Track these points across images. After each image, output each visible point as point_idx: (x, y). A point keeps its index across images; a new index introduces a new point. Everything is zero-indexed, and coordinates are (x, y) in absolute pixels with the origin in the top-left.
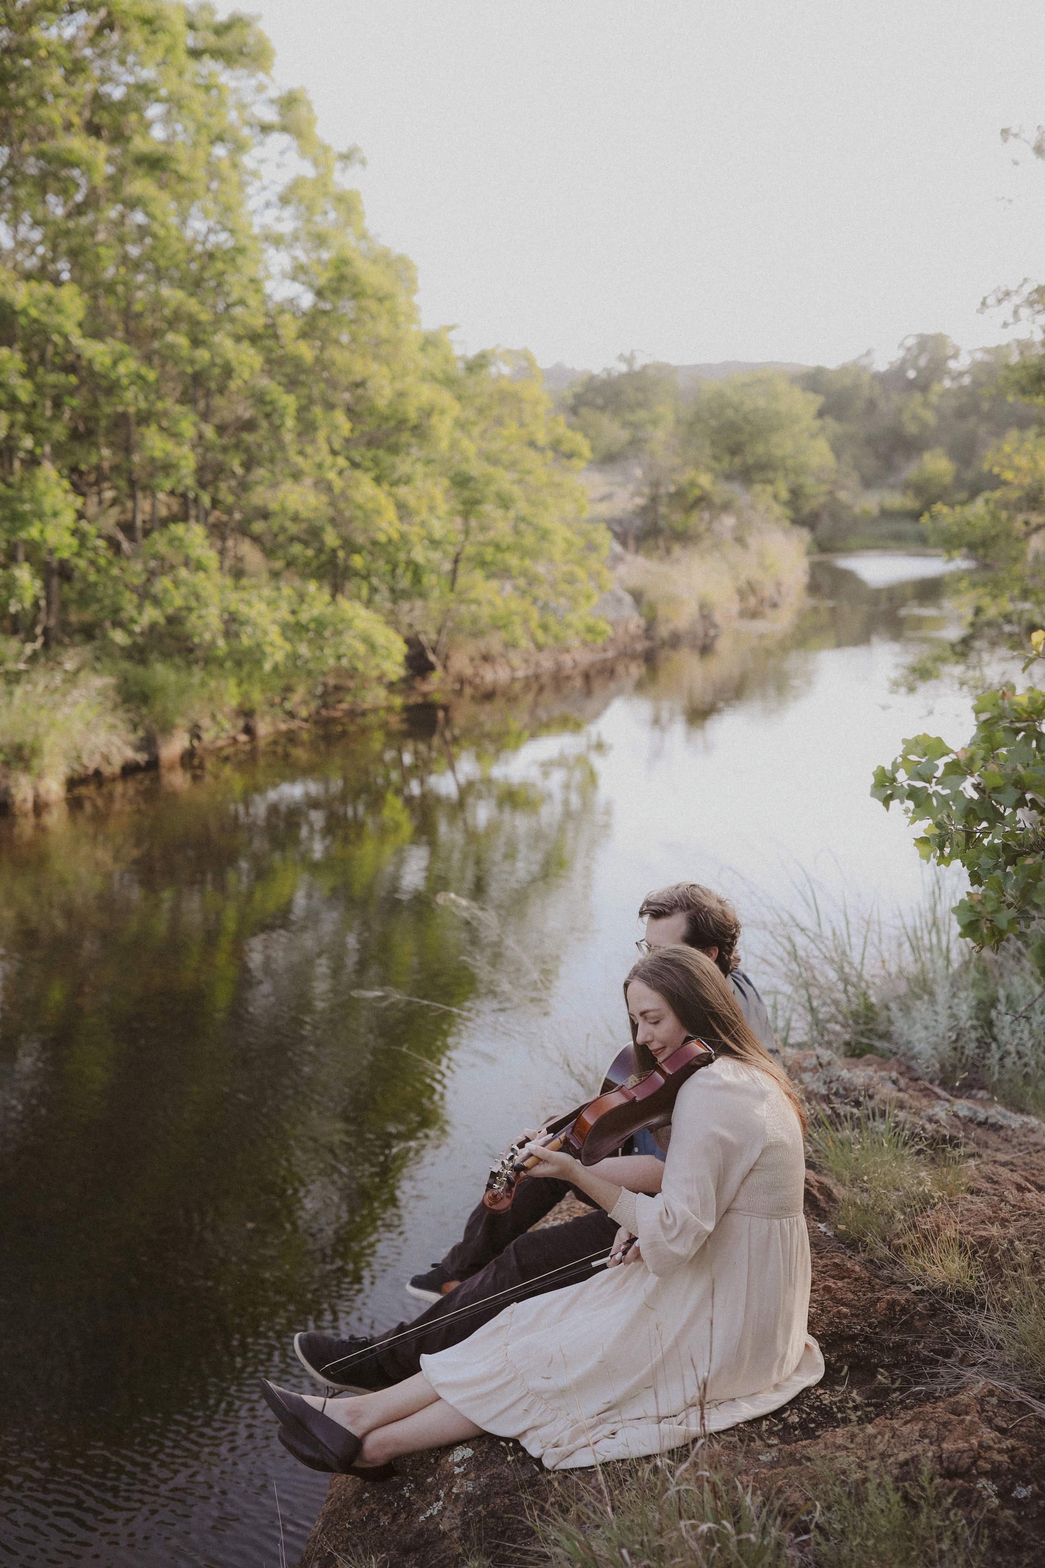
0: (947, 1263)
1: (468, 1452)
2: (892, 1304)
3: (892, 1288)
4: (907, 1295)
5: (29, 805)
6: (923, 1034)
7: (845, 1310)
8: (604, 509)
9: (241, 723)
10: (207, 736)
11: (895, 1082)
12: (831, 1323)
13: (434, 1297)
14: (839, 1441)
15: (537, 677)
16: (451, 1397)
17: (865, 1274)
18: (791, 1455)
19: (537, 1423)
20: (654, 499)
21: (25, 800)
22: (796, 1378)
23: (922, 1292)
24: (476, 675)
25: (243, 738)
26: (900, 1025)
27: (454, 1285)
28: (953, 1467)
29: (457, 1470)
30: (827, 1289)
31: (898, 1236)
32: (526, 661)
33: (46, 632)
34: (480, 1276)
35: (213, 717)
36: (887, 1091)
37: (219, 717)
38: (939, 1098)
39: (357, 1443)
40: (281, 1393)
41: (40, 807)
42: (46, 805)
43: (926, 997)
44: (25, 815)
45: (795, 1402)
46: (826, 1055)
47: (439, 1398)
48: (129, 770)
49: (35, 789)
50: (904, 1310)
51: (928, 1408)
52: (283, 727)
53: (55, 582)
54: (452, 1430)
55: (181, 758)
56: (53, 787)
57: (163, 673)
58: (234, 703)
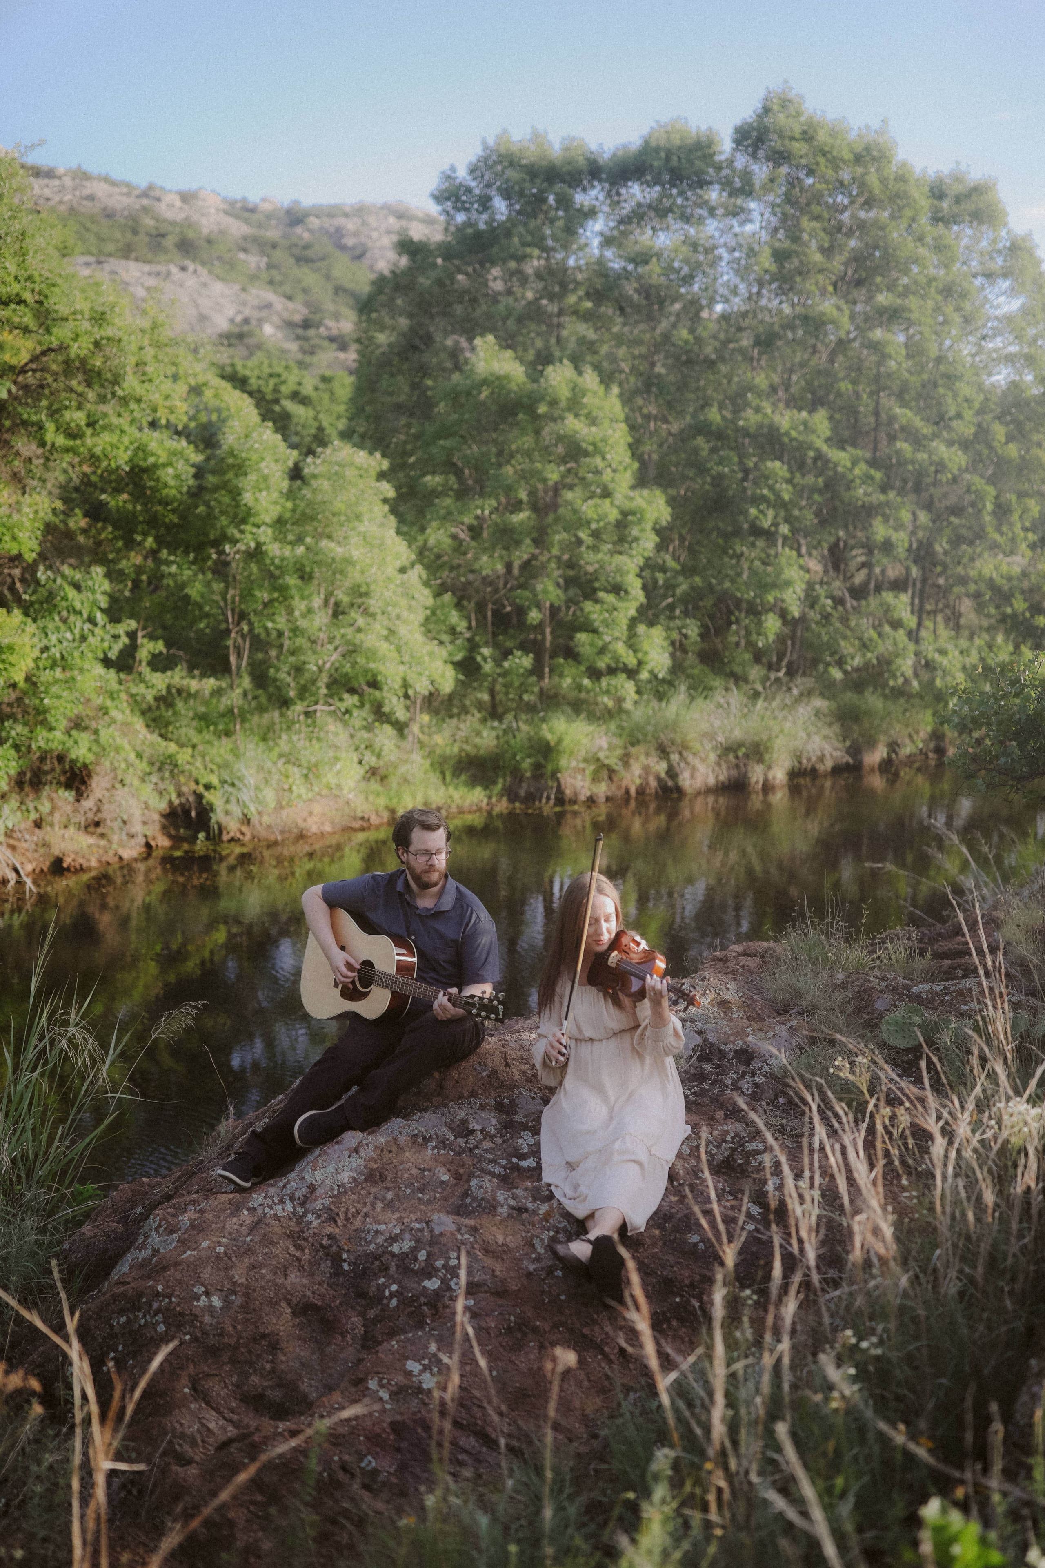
5: (760, 786)
9: (933, 744)
10: (904, 751)
21: (757, 782)
25: (934, 756)
33: (790, 665)
35: (910, 737)
37: (916, 738)
41: (768, 788)
42: (774, 787)
44: (757, 793)
48: (837, 770)
49: (765, 775)
53: (799, 628)
55: (880, 765)
56: (779, 775)
57: (873, 701)
58: (929, 729)
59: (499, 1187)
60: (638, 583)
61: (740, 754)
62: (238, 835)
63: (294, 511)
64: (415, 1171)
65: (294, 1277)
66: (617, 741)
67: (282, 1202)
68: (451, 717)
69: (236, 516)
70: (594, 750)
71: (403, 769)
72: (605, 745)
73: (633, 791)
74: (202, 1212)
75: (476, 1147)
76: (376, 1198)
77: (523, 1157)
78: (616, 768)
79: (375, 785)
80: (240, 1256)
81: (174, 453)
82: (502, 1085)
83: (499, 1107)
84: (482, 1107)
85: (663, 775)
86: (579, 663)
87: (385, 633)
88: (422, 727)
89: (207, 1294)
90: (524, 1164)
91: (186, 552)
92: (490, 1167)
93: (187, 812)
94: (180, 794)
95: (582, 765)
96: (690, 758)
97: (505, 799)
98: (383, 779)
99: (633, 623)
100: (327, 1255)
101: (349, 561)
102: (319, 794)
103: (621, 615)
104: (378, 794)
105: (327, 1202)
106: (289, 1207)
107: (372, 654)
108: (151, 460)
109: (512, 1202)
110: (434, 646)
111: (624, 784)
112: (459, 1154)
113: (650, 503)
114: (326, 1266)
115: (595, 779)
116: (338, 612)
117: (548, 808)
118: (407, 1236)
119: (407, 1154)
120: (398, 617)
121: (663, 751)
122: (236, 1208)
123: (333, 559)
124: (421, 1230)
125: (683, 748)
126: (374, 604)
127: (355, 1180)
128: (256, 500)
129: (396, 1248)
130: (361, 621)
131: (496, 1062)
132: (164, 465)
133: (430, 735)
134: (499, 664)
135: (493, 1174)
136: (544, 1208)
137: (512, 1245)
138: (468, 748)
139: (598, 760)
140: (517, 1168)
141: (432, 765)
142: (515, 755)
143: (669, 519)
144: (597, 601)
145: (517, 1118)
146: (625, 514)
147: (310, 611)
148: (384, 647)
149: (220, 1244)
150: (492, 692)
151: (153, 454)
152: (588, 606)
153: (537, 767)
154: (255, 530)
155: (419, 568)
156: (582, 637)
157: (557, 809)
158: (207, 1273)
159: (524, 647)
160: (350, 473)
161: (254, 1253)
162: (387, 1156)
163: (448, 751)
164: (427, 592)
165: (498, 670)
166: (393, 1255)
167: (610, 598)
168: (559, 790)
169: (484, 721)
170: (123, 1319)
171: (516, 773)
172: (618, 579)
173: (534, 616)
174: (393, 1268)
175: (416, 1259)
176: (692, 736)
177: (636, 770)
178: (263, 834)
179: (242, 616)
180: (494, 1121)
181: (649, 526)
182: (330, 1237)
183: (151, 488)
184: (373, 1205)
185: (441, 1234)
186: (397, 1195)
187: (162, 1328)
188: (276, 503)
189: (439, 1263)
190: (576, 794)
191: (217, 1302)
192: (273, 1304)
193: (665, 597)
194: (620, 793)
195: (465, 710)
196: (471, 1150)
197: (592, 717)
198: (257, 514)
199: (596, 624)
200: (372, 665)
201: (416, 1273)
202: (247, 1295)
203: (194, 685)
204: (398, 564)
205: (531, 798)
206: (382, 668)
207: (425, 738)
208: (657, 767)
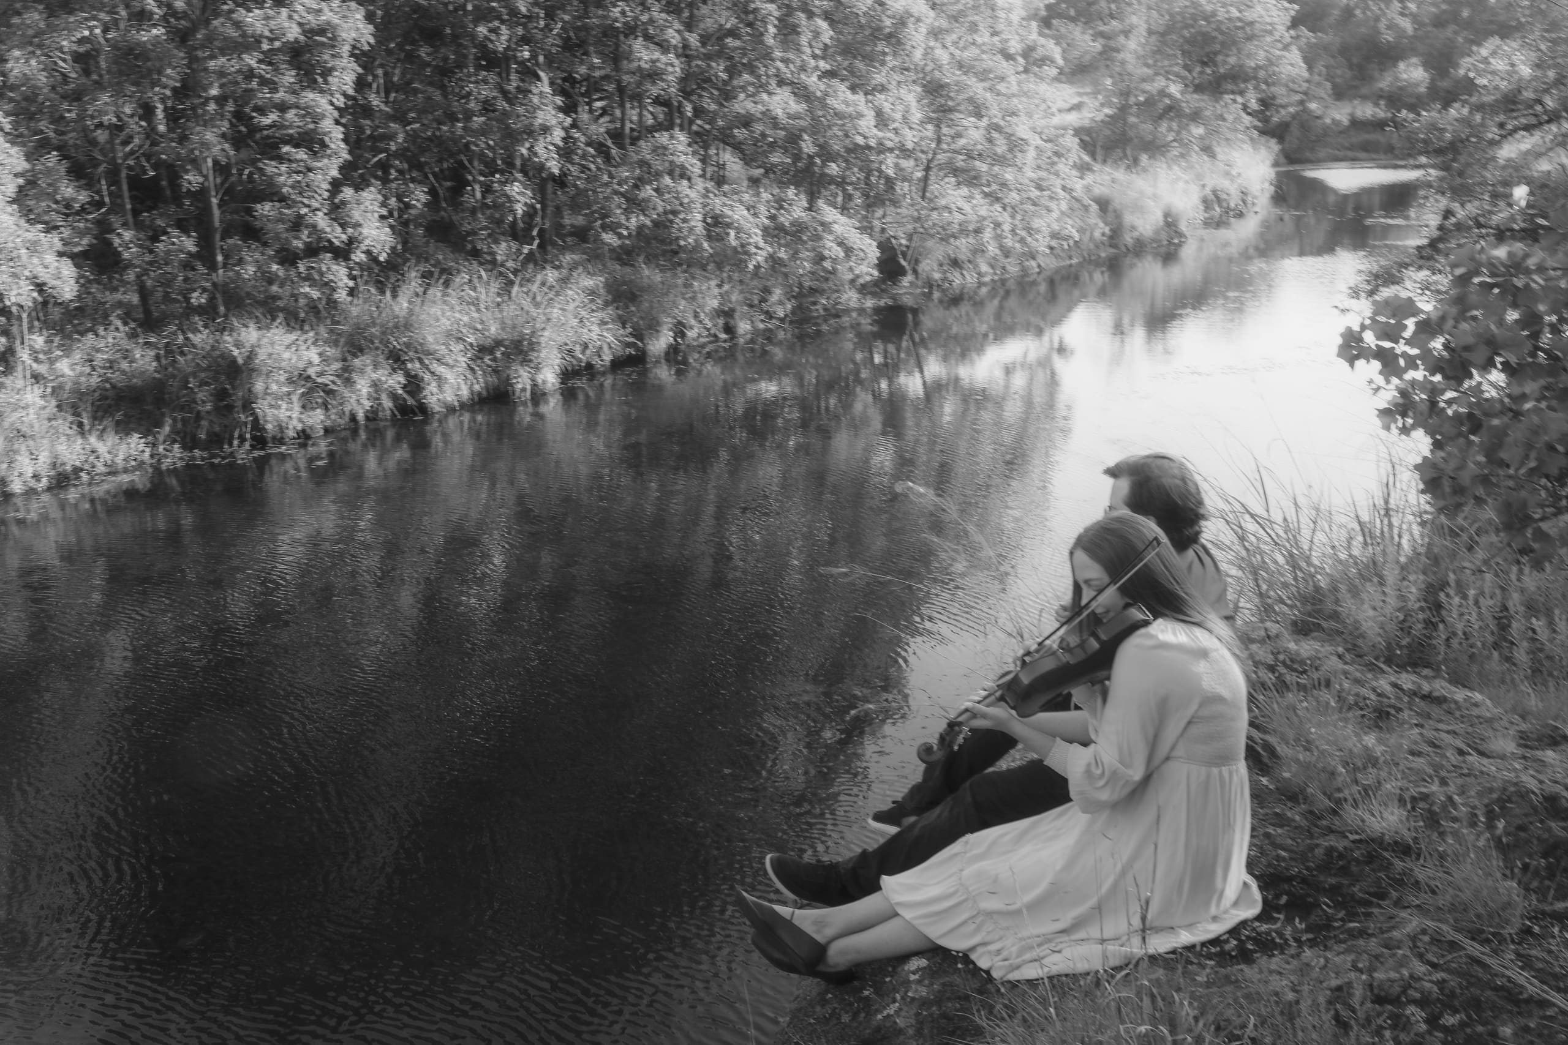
0: (1386, 815)
1: (923, 962)
2: (1330, 850)
3: (1332, 837)
4: (1346, 843)
5: (528, 393)
6: (1371, 613)
7: (1283, 853)
8: (1072, 118)
9: (721, 322)
10: (691, 334)
11: (1340, 657)
12: (1269, 865)
13: (893, 830)
14: (1273, 967)
15: (1003, 282)
16: (907, 914)
17: (1304, 823)
18: (1227, 977)
19: (987, 939)
20: (1123, 109)
21: (524, 390)
22: (1234, 912)
23: (1360, 841)
24: (945, 279)
25: (723, 336)
26: (1348, 605)
27: (912, 819)
28: (1383, 994)
29: (912, 977)
30: (1267, 835)
31: (1339, 790)
32: (992, 267)
33: (542, 234)
34: (937, 811)
35: (696, 316)
36: (1334, 663)
37: (702, 316)
38: (1383, 672)
39: (820, 950)
40: (754, 903)
41: (538, 396)
42: (544, 394)
43: (1375, 579)
44: (525, 404)
45: (1234, 932)
46: (1274, 628)
47: (897, 915)
48: (617, 364)
49: (533, 380)
50: (1341, 856)
51: (1361, 942)
52: (761, 326)
53: (550, 186)
54: (909, 943)
55: (667, 354)
56: (549, 377)
57: (649, 274)
58: (715, 303)
60: (338, 133)
61: (498, 355)
66: (331, 352)
68: (82, 333)
70: (301, 365)
72: (316, 359)
73: (361, 416)
78: (332, 387)
85: (400, 392)
86: (265, 244)
88: (35, 354)
95: (285, 388)
96: (435, 366)
97: (177, 446)
99: (336, 186)
103: (318, 178)
110: (35, 233)
111: (347, 408)
113: (343, 18)
115: (306, 406)
117: (243, 453)
121: (396, 359)
125: (424, 353)
133: (52, 362)
134: (147, 250)
138: (115, 377)
139: (308, 379)
141: (59, 407)
142: (185, 381)
143: (372, 41)
144: (280, 159)
146: (309, 32)
150: (141, 290)
152: (270, 167)
153: (221, 395)
156: (265, 209)
157: (256, 454)
163: (82, 383)
164: (15, 153)
167: (301, 154)
168: (257, 425)
169: (133, 335)
171: (188, 406)
172: (309, 126)
173: (192, 179)
176: (431, 338)
177: (363, 386)
181: (346, 49)
190: (281, 428)
193: (374, 152)
194: (343, 422)
195: (103, 322)
197: (294, 320)
199: (284, 190)
205: (216, 440)
207: (42, 369)
208: (391, 382)
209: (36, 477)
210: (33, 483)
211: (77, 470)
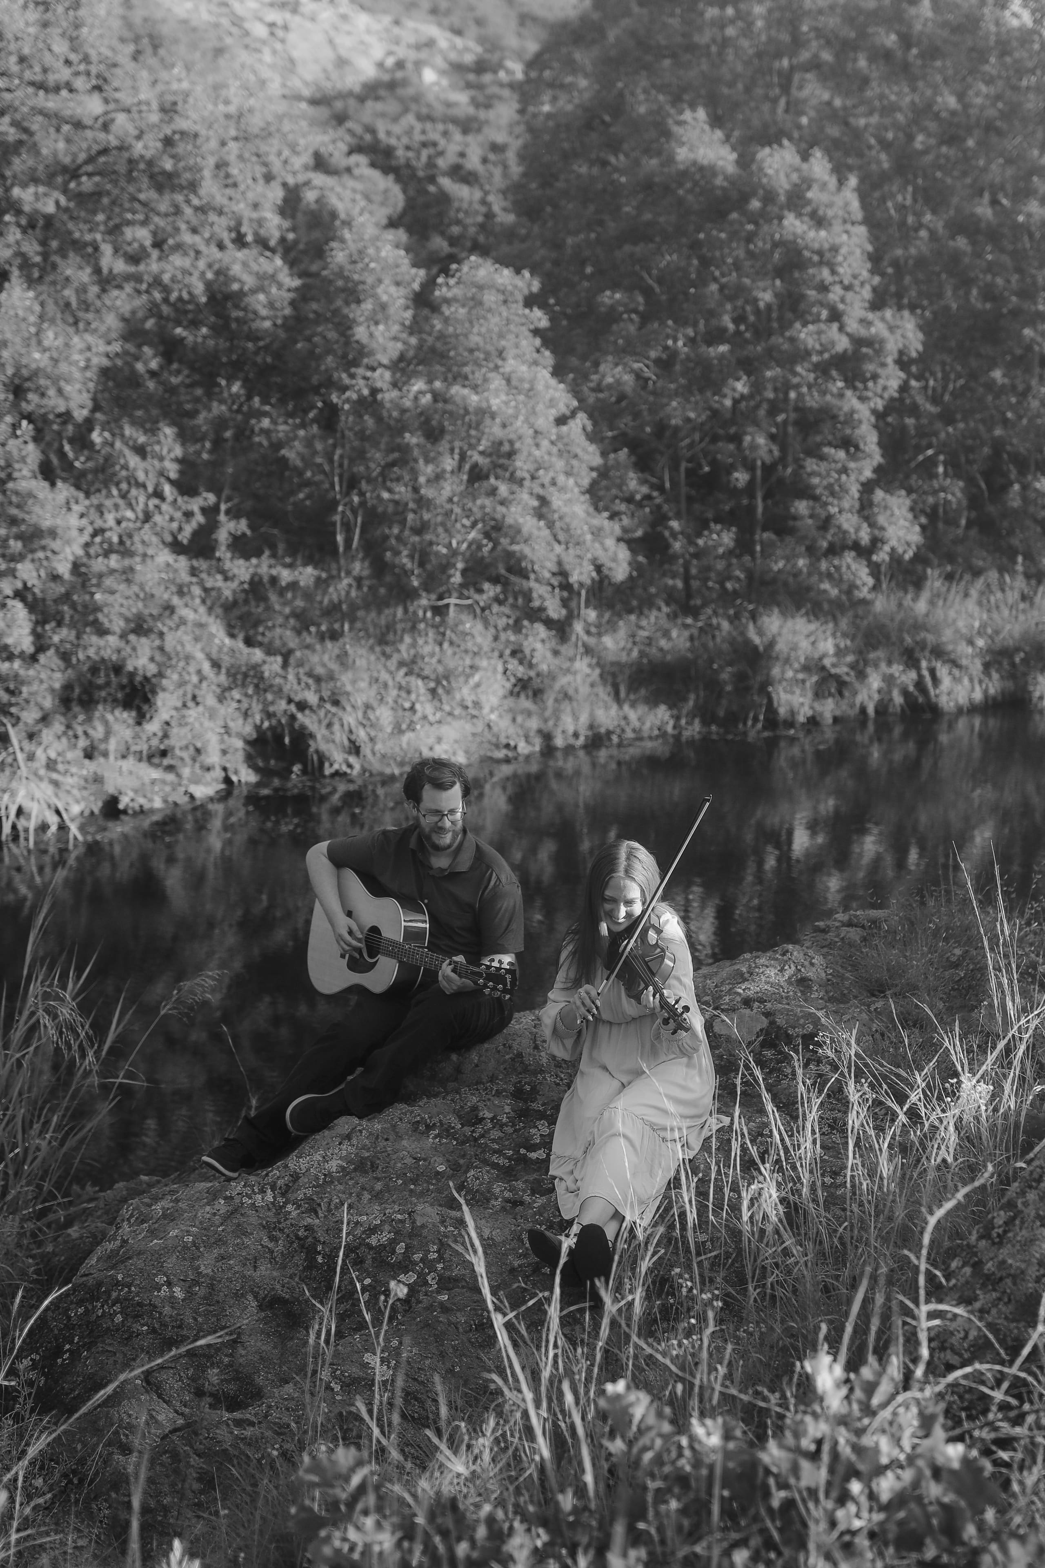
59: (498, 1179)
60: (874, 436)
61: (1017, 660)
62: (345, 768)
63: (420, 347)
64: (409, 1161)
65: (264, 1269)
66: (848, 644)
67: (263, 1191)
68: (630, 611)
69: (344, 356)
70: (817, 655)
71: (563, 681)
72: (831, 650)
73: (871, 710)
74: (177, 1201)
75: (482, 1136)
76: (363, 1188)
77: (533, 1148)
78: (847, 679)
79: (526, 703)
80: (209, 1246)
81: (261, 277)
82: (526, 1070)
83: (518, 1094)
84: (498, 1094)
85: (911, 688)
86: (796, 539)
87: (536, 503)
88: (587, 627)
89: (169, 1284)
90: (533, 1155)
91: (282, 401)
92: (495, 1159)
93: (279, 739)
94: (269, 715)
95: (800, 676)
97: (697, 721)
98: (537, 694)
99: (867, 488)
100: (302, 1247)
101: (485, 413)
102: (450, 714)
103: (853, 477)
104: (529, 714)
105: (309, 1192)
106: (269, 1196)
107: (516, 533)
108: (235, 287)
109: (507, 1194)
110: (602, 520)
111: (859, 699)
112: (463, 1143)
113: (891, 329)
114: (300, 1259)
115: (819, 694)
116: (477, 475)
117: (755, 732)
118: (387, 1227)
119: (405, 1143)
120: (554, 483)
121: (910, 657)
122: (213, 1196)
123: (467, 412)
124: (402, 1221)
126: (522, 465)
127: (343, 1169)
128: (371, 335)
129: (373, 1241)
130: (503, 489)
131: (523, 1044)
132: (254, 291)
133: (599, 637)
134: (691, 542)
135: (495, 1166)
136: (540, 1201)
137: (498, 1239)
138: (651, 652)
139: (823, 668)
140: (524, 1160)
141: (601, 676)
142: (711, 661)
143: (920, 348)
144: (822, 458)
145: (534, 1106)
146: (858, 342)
147: (438, 477)
148: (529, 524)
149: (188, 1233)
150: (687, 579)
151: (235, 279)
152: (811, 464)
153: (741, 678)
154: (369, 374)
155: (582, 419)
156: (802, 507)
157: (766, 734)
158: (170, 1263)
159: (726, 520)
160: (490, 298)
161: (225, 1243)
162: (383, 1143)
163: (624, 658)
164: (592, 448)
165: (692, 550)
166: (370, 1247)
167: (838, 455)
168: (771, 710)
169: (672, 617)
170: (81, 1310)
171: (713, 686)
172: (848, 431)
173: (740, 477)
174: (369, 1262)
175: (393, 1252)
176: (948, 637)
178: (376, 766)
179: (352, 483)
180: (507, 1109)
181: (891, 359)
182: (308, 1228)
183: (237, 320)
184: (359, 1196)
185: (423, 1226)
186: (386, 1185)
187: (119, 1318)
188: (395, 339)
189: (417, 1257)
190: (792, 713)
191: (178, 1293)
192: (238, 1296)
193: (919, 449)
194: (853, 713)
195: (648, 603)
196: (476, 1140)
197: (816, 613)
198: (371, 353)
199: (818, 491)
200: (515, 548)
201: (392, 1266)
202: (212, 1286)
203: (286, 576)
204: (553, 413)
205: (733, 719)
206: (527, 550)
207: (591, 641)
208: (904, 678)
209: (576, 735)
210: (572, 741)
211: (609, 733)
